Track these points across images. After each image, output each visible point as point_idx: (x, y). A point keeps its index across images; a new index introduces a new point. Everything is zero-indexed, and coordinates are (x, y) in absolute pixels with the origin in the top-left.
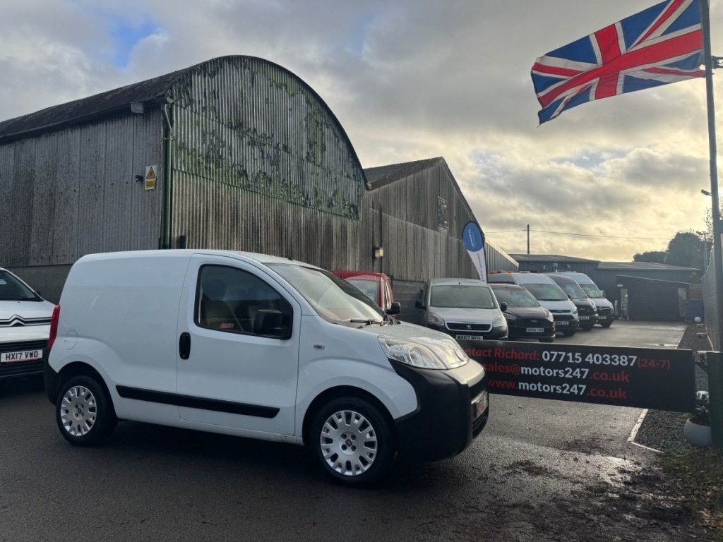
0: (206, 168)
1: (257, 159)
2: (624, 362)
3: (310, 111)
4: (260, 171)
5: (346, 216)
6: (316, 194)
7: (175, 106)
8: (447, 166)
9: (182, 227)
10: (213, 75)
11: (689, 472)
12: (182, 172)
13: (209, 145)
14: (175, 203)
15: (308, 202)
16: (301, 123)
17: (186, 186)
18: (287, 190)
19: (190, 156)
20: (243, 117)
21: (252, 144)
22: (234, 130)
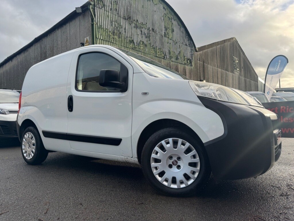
0: (113, 38)
1: (139, 35)
3: (165, 12)
4: (141, 41)
5: (185, 64)
6: (170, 53)
7: (96, 8)
8: (237, 42)
12: (101, 40)
13: (114, 27)
15: (166, 57)
16: (161, 18)
18: (155, 51)
19: (105, 32)
20: (131, 14)
21: (136, 27)
22: (127, 20)
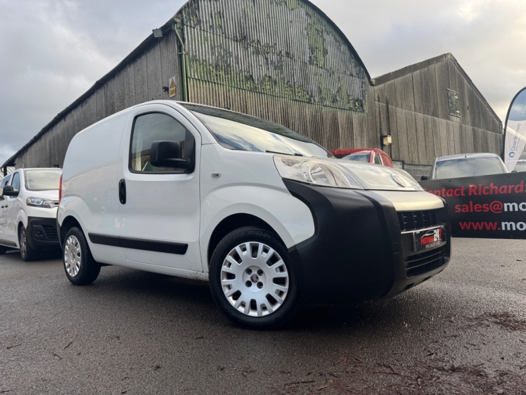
0: (217, 75)
1: (261, 65)
3: (309, 21)
4: (266, 75)
5: (350, 109)
6: (320, 92)
12: (196, 79)
13: (218, 56)
15: (312, 99)
17: (200, 90)
18: (292, 90)
19: (202, 66)
20: (246, 31)
21: (256, 53)
22: (240, 42)
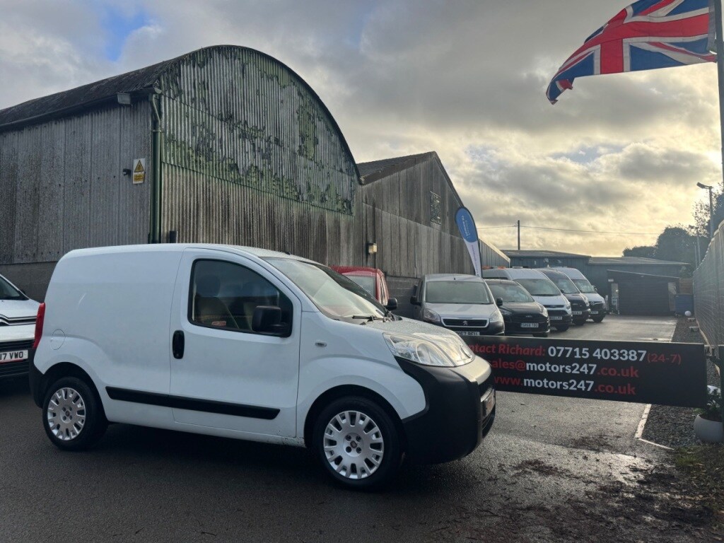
0: (196, 161)
1: (248, 153)
2: (633, 357)
3: (301, 103)
4: (252, 165)
5: (339, 211)
6: (309, 188)
7: (163, 97)
8: (440, 161)
9: (172, 222)
10: (202, 65)
11: (703, 469)
12: (172, 165)
13: (199, 138)
14: (164, 197)
15: (300, 196)
16: (293, 116)
17: (176, 179)
18: (280, 185)
19: (179, 149)
20: (233, 108)
21: (243, 137)
22: (225, 122)
